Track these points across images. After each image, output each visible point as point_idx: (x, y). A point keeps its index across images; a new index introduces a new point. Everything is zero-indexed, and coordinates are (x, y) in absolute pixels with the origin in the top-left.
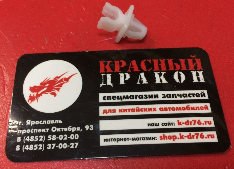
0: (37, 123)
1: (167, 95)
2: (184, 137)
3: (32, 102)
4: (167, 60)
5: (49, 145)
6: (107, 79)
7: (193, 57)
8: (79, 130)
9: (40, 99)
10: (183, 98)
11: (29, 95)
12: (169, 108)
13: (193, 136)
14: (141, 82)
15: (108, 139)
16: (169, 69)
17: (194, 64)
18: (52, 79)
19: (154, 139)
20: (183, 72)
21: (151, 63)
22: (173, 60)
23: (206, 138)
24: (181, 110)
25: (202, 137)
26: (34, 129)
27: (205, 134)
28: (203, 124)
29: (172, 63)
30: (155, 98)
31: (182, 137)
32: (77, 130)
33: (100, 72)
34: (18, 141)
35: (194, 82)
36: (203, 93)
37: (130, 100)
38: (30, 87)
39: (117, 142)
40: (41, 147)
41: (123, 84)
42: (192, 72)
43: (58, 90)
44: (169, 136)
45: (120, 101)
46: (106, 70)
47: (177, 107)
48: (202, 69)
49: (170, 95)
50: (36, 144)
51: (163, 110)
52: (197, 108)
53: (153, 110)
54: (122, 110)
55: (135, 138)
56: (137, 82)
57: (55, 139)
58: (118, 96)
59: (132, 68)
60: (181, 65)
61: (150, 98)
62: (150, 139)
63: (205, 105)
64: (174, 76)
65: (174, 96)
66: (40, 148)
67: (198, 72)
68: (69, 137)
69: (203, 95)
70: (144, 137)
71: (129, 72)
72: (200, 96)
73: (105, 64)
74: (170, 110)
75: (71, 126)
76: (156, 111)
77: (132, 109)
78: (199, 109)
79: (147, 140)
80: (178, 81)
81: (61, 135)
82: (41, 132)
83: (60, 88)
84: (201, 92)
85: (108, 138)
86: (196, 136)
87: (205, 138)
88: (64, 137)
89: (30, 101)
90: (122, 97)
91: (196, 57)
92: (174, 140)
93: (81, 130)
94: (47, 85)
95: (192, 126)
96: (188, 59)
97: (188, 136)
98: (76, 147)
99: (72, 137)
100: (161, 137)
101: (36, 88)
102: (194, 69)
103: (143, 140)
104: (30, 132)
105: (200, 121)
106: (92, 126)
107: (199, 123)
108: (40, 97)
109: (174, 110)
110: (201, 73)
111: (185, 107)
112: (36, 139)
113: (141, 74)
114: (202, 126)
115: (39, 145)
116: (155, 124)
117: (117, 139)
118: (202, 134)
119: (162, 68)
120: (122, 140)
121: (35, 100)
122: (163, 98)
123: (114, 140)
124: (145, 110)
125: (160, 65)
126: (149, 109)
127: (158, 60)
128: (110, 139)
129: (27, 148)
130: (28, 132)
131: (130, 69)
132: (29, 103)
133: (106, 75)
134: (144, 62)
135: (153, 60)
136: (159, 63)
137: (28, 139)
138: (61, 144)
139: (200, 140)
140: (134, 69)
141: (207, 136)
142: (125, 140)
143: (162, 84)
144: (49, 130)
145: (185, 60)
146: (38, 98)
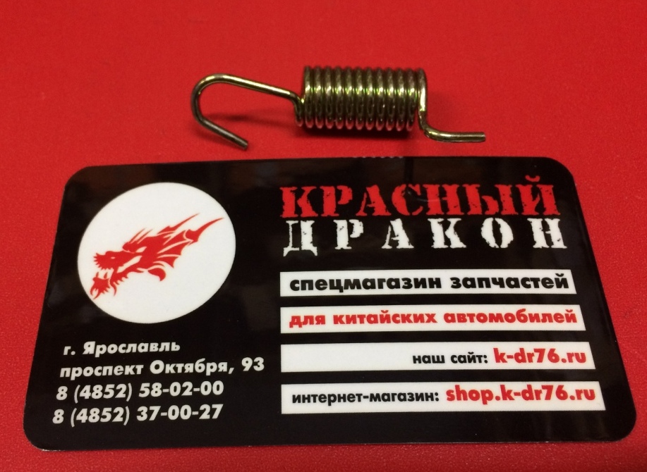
0: (112, 349)
1: (465, 280)
2: (512, 395)
3: (102, 294)
4: (464, 185)
5: (143, 409)
6: (302, 234)
7: (532, 180)
8: (225, 370)
9: (123, 285)
10: (507, 290)
11: (94, 276)
12: (469, 315)
13: (538, 393)
14: (394, 243)
15: (304, 396)
16: (469, 210)
17: (534, 198)
18: (153, 234)
19: (432, 400)
20: (506, 218)
21: (419, 194)
22: (479, 186)
23: (572, 398)
24: (502, 321)
25: (562, 395)
26: (103, 366)
27: (570, 387)
28: (564, 361)
29: (477, 194)
30: (432, 286)
31: (506, 395)
32: (220, 370)
33: (284, 216)
34: (59, 397)
35: (536, 246)
36: (560, 278)
37: (363, 292)
38: (95, 255)
39: (330, 405)
40: (120, 415)
41: (346, 247)
42: (530, 220)
43: (170, 262)
44: (472, 392)
45: (336, 293)
46: (298, 210)
47: (492, 312)
48: (559, 214)
49: (472, 280)
50: (107, 406)
51: (453, 321)
52: (547, 318)
53: (426, 318)
54: (341, 316)
55: (378, 395)
56: (383, 245)
57: (159, 394)
58: (332, 281)
59: (369, 206)
60: (502, 200)
61: (417, 286)
62: (420, 397)
63: (567, 311)
64: (482, 229)
65: (484, 283)
66: (118, 419)
67: (548, 220)
68: (196, 390)
69: (562, 283)
70: (403, 392)
71: (360, 216)
72: (555, 284)
73: (298, 194)
74: (472, 321)
75: (203, 360)
76: (435, 321)
77: (370, 316)
78: (551, 321)
79: (412, 400)
80: (492, 243)
81: (176, 384)
82: (121, 373)
84: (557, 274)
85: (304, 394)
86: (544, 392)
87: (569, 399)
88: (183, 389)
89: (95, 292)
90: (343, 284)
91: (541, 180)
92: (485, 403)
93: (231, 370)
94: (141, 250)
95: (535, 365)
97: (524, 392)
98: (216, 416)
99: (206, 388)
100: (449, 393)
101: (113, 258)
102: (538, 214)
103: (400, 400)
104: (93, 375)
105: (556, 352)
106: (260, 360)
107: (553, 356)
108: (121, 280)
109: (483, 321)
110: (554, 224)
111: (515, 313)
112: (108, 393)
113: (393, 223)
114: (559, 366)
115: (116, 410)
116: (433, 357)
117: (330, 396)
118: (560, 388)
119: (449, 207)
120: (342, 400)
121: (108, 289)
122: (453, 287)
123: (322, 398)
124: (406, 318)
125: (444, 199)
126: (415, 316)
127: (438, 186)
128: (309, 396)
129: (83, 417)
130: (86, 374)
131: (363, 208)
132: (91, 297)
133: (299, 223)
134: (402, 192)
135: (425, 186)
136: (442, 193)
137: (86, 393)
138: (175, 407)
139: (555, 405)
140: (373, 208)
141: (574, 394)
142: (351, 399)
143: (449, 249)
144: (142, 369)
145: (511, 188)
146: (118, 284)
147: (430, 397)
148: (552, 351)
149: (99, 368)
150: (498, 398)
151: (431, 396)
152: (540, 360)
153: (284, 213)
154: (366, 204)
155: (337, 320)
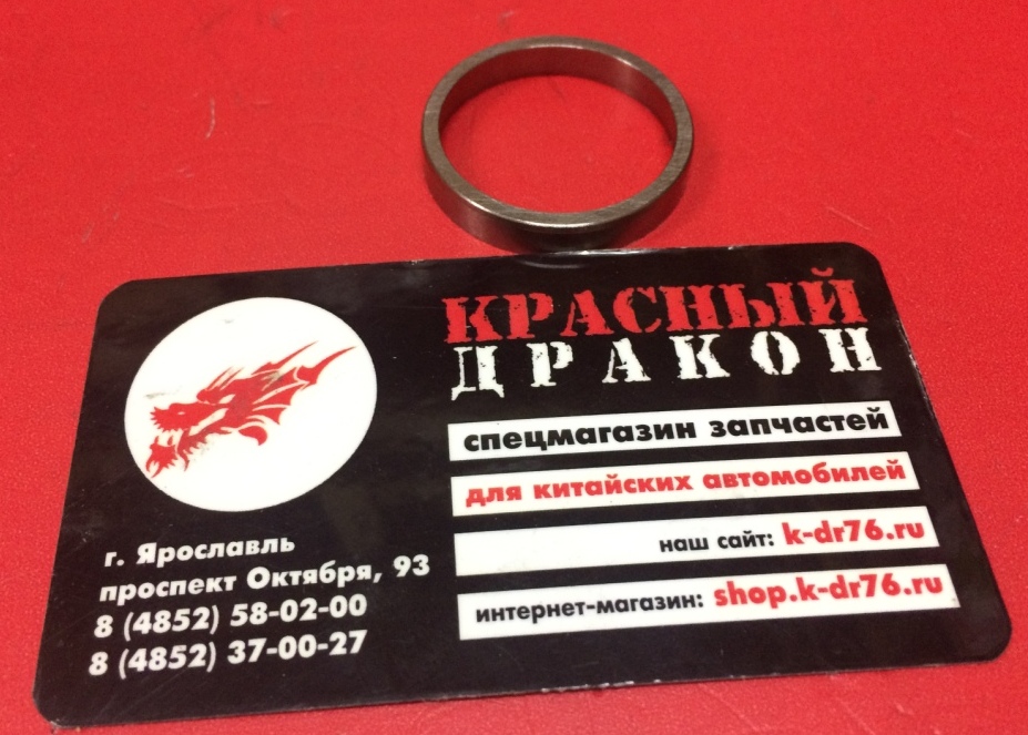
0: (185, 553)
1: (732, 424)
2: (815, 591)
3: (164, 470)
4: (721, 286)
5: (239, 645)
6: (480, 366)
7: (822, 274)
8: (368, 575)
10: (795, 436)
11: (151, 442)
12: (741, 475)
13: (855, 586)
14: (621, 374)
15: (494, 611)
16: (731, 321)
17: (827, 301)
18: (246, 374)
19: (693, 605)
20: (787, 331)
21: (654, 301)
22: (742, 286)
23: (908, 592)
24: (792, 482)
25: (891, 588)
26: (170, 580)
27: (904, 575)
28: (890, 536)
29: (742, 298)
30: (681, 435)
31: (807, 593)
32: (360, 578)
33: (450, 340)
34: (98, 633)
35: (834, 370)
36: (875, 414)
37: (577, 448)
38: (153, 411)
39: (535, 621)
40: (201, 656)
41: (547, 384)
42: (822, 331)
43: (274, 415)
44: (754, 591)
45: (536, 451)
46: (472, 332)
47: (775, 470)
48: (865, 320)
49: (742, 423)
50: (179, 643)
51: (717, 485)
52: (859, 473)
53: (676, 484)
54: (546, 486)
55: (609, 603)
56: (604, 377)
57: (264, 619)
58: (528, 435)
59: (579, 320)
60: (779, 306)
61: (659, 436)
62: (674, 603)
63: (889, 461)
64: (753, 348)
65: (760, 426)
66: (198, 662)
67: (849, 331)
68: (323, 610)
69: (879, 421)
70: (647, 596)
71: (566, 337)
72: (867, 424)
73: (471, 308)
74: (746, 484)
75: (332, 563)
76: (689, 488)
77: (589, 484)
78: (865, 478)
79: (662, 607)
80: (769, 368)
81: (291, 603)
82: (199, 591)
83: (282, 409)
84: (870, 409)
85: (493, 607)
86: (864, 585)
87: (902, 595)
88: (302, 611)
90: (545, 438)
91: (834, 273)
92: (774, 605)
93: (378, 577)
94: (227, 399)
95: (846, 546)
96: (804, 284)
97: (833, 586)
98: (356, 649)
99: (339, 607)
100: (718, 594)
101: (181, 413)
102: (831, 322)
103: (645, 609)
104: (155, 595)
105: (877, 524)
106: (423, 559)
107: (873, 531)
108: (196, 447)
109: (764, 483)
110: (859, 336)
111: (810, 469)
112: (179, 623)
113: (616, 344)
114: (883, 545)
115: (193, 649)
116: (691, 541)
117: (534, 608)
118: (887, 579)
119: (700, 318)
120: (554, 614)
121: (174, 461)
122: (713, 435)
123: (522, 612)
124: (645, 485)
125: (691, 306)
126: (659, 480)
127: (683, 288)
128: (502, 610)
129: (139, 661)
130: (143, 595)
131: (570, 324)
132: (148, 475)
133: (474, 352)
134: (629, 299)
136: (689, 298)
137: (143, 624)
138: (290, 639)
139: (882, 603)
140: (586, 324)
141: (910, 586)
142: (568, 612)
143: (705, 380)
144: (235, 584)
145: (791, 287)
146: (191, 453)
147: (689, 601)
148: (871, 524)
149: (165, 584)
150: (793, 598)
151: (692, 600)
152: (854, 537)
153: (450, 336)
154: (576, 318)
155: (540, 492)
